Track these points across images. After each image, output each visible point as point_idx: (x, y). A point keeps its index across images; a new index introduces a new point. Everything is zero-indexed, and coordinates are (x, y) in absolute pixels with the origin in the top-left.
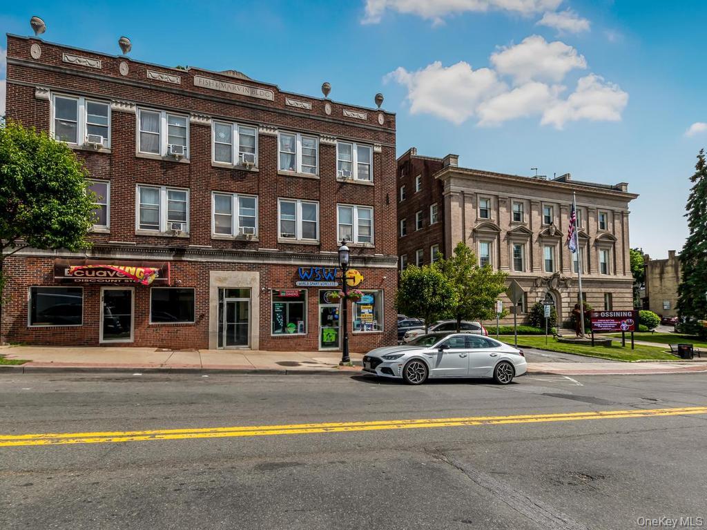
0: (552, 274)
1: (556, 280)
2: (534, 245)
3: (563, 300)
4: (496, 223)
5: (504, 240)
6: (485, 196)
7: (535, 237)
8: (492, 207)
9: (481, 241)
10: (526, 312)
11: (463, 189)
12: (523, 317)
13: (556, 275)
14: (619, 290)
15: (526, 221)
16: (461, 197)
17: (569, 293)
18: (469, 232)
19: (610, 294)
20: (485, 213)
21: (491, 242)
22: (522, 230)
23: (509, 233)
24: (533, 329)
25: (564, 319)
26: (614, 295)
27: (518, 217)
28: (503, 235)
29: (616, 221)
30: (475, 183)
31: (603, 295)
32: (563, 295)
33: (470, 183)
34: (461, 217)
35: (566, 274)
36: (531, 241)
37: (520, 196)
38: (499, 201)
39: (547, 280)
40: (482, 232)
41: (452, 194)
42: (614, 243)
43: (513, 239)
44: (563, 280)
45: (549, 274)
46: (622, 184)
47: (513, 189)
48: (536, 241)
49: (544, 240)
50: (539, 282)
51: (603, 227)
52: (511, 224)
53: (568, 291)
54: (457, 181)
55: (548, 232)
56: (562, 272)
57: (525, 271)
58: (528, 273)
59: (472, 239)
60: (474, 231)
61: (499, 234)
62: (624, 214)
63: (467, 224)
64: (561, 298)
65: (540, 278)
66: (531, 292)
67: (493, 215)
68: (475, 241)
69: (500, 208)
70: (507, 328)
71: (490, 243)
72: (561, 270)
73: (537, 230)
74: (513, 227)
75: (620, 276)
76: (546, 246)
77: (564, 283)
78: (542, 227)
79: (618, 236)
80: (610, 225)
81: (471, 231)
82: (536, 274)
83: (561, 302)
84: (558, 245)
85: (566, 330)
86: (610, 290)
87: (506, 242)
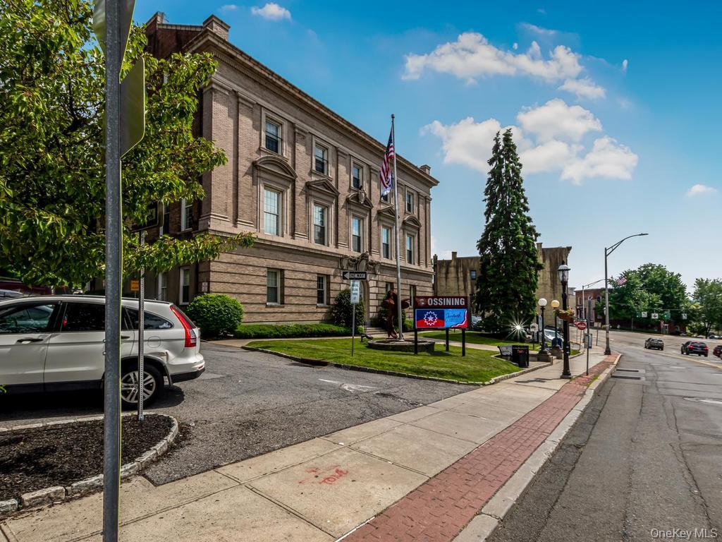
0: (360, 254)
1: (364, 263)
2: (340, 212)
3: (372, 290)
4: (290, 163)
5: (301, 194)
6: (275, 117)
7: (342, 202)
8: (285, 138)
9: (266, 187)
10: (328, 303)
11: (236, 88)
12: (325, 310)
13: (364, 257)
14: (421, 283)
15: (332, 175)
16: (233, 101)
17: (377, 281)
18: (244, 166)
19: (414, 286)
20: (273, 144)
21: (282, 192)
22: (326, 184)
23: (308, 185)
24: (335, 328)
25: (371, 315)
26: (418, 288)
27: (321, 167)
28: (300, 185)
29: (421, 205)
30: (258, 89)
31: (408, 287)
32: (372, 284)
33: (250, 83)
34: (231, 135)
35: (375, 257)
36: (337, 206)
37: (324, 137)
38: (297, 135)
39: (354, 261)
40: (267, 171)
41: (214, 86)
42: (419, 230)
43: (314, 196)
44: (372, 264)
45: (357, 255)
46: (426, 167)
47: (315, 123)
48: (343, 206)
49: (352, 207)
50: (345, 263)
51: (409, 210)
52: (311, 173)
53: (377, 279)
54: (225, 68)
55: (357, 197)
56: (371, 254)
57: (328, 246)
58: (331, 249)
59: (250, 178)
60: (254, 165)
61: (293, 182)
62: (427, 200)
63: (243, 151)
64: (368, 287)
65: (346, 257)
66: (335, 276)
67: (285, 152)
68: (255, 183)
69: (297, 144)
70: (301, 326)
71: (280, 192)
72: (370, 251)
73: (344, 191)
74: (314, 178)
75: (423, 268)
76: (354, 216)
77: (373, 267)
78: (350, 189)
79: (422, 222)
80: (416, 208)
81: (249, 164)
82: (342, 251)
83: (369, 293)
84: (367, 218)
85: (372, 329)
86: (415, 282)
87: (304, 197)
